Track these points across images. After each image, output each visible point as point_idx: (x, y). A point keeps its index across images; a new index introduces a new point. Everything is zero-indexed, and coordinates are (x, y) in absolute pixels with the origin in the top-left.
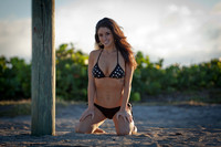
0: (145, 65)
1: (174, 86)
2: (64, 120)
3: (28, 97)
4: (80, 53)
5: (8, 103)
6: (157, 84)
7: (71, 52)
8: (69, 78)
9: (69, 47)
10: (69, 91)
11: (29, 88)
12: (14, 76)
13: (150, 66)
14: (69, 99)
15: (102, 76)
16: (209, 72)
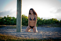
0: (39, 19)
1: (45, 23)
2: (23, 30)
3: (16, 25)
4: (26, 16)
5: (11, 26)
6: (41, 23)
7: (24, 16)
8: (24, 21)
9: (24, 15)
10: (24, 24)
11: (16, 23)
12: (13, 21)
13: (40, 19)
14: (24, 25)
15: (31, 20)
16: (51, 21)
